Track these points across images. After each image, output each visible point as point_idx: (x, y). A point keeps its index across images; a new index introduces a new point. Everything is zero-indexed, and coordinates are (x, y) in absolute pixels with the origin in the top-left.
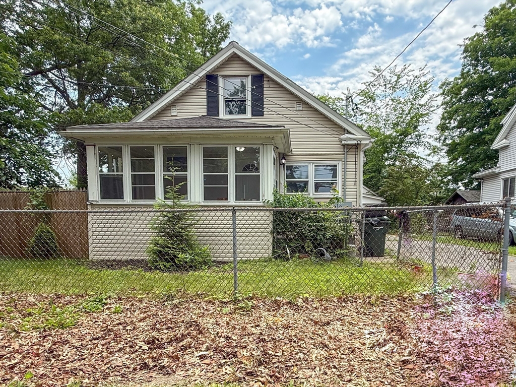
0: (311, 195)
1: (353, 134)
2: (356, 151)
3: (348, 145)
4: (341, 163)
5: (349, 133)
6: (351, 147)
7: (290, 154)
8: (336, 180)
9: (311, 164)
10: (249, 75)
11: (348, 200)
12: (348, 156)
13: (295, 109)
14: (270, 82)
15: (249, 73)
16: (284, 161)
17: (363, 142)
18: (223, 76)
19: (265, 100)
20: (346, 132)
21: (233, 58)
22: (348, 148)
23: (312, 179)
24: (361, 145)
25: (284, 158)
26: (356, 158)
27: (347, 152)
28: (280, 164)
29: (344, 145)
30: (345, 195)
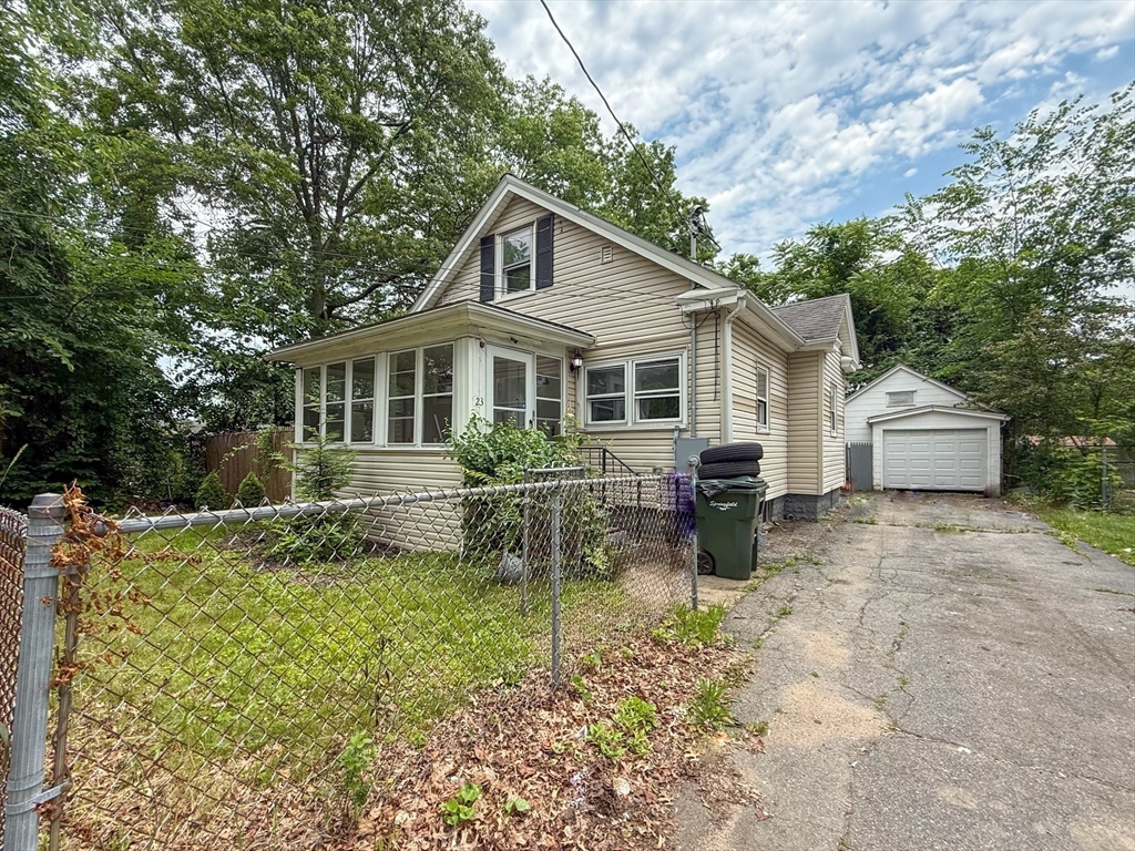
0: (630, 424)
1: (705, 288)
2: (716, 324)
3: (696, 313)
4: (685, 354)
5: (698, 286)
6: (704, 316)
7: (593, 347)
8: (678, 392)
9: (630, 362)
10: (533, 222)
11: (701, 435)
12: (699, 337)
13: (601, 261)
14: (564, 224)
15: (533, 218)
16: (578, 362)
17: (724, 302)
18: (502, 234)
19: (555, 256)
20: (693, 286)
21: (514, 200)
22: (698, 319)
23: (630, 393)
24: (727, 309)
25: (578, 356)
26: (716, 339)
27: (696, 328)
28: (573, 368)
29: (691, 315)
30: (694, 423)
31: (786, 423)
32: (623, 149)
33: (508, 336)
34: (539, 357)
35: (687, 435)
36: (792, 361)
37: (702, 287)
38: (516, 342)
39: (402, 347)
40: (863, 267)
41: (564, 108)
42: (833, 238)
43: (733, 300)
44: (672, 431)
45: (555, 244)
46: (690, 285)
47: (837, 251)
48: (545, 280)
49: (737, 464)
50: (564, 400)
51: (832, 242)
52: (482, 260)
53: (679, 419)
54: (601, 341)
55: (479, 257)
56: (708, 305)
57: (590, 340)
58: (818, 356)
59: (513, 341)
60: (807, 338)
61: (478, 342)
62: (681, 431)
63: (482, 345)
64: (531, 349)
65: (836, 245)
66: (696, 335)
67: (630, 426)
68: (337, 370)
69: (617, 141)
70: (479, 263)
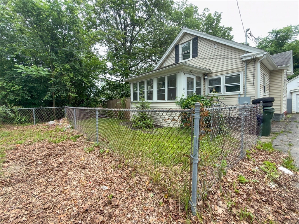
1: (251, 53)
2: (254, 63)
3: (247, 60)
4: (242, 73)
5: (248, 52)
6: (250, 61)
7: (211, 73)
8: (240, 84)
9: (223, 76)
10: (191, 40)
11: (247, 96)
12: (248, 67)
13: (213, 48)
14: (201, 39)
15: (191, 38)
16: (206, 77)
17: (258, 56)
18: (181, 44)
19: (198, 48)
20: (246, 52)
21: (185, 34)
22: (247, 62)
23: (223, 85)
24: (258, 59)
25: (206, 76)
26: (254, 68)
27: (247, 65)
28: (204, 79)
29: (244, 61)
30: (245, 93)
31: (269, 92)
32: (205, 15)
33: (190, 71)
34: (196, 76)
35: (242, 96)
36: (271, 73)
37: (249, 52)
38: (192, 72)
39: (161, 76)
40: (288, 42)
41: (188, 6)
42: (277, 33)
43: (262, 55)
44: (238, 95)
45: (198, 45)
46: (245, 52)
47: (279, 37)
48: (195, 55)
49: (267, 103)
50: (202, 88)
51: (277, 35)
52: (175, 52)
53: (240, 91)
54: (213, 71)
55: (174, 51)
56: (252, 57)
57: (210, 71)
58: (281, 71)
59: (191, 72)
60: (278, 66)
61: (183, 73)
62: (241, 95)
63: (184, 74)
64: (195, 74)
65: (279, 36)
66: (247, 67)
67: (223, 94)
68: (142, 83)
69: (203, 13)
70: (174, 52)
